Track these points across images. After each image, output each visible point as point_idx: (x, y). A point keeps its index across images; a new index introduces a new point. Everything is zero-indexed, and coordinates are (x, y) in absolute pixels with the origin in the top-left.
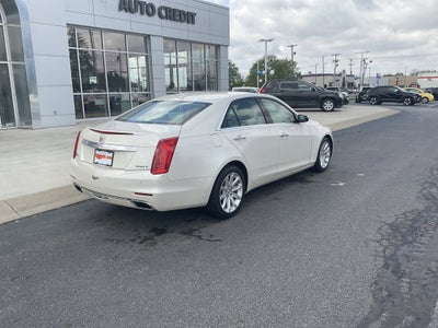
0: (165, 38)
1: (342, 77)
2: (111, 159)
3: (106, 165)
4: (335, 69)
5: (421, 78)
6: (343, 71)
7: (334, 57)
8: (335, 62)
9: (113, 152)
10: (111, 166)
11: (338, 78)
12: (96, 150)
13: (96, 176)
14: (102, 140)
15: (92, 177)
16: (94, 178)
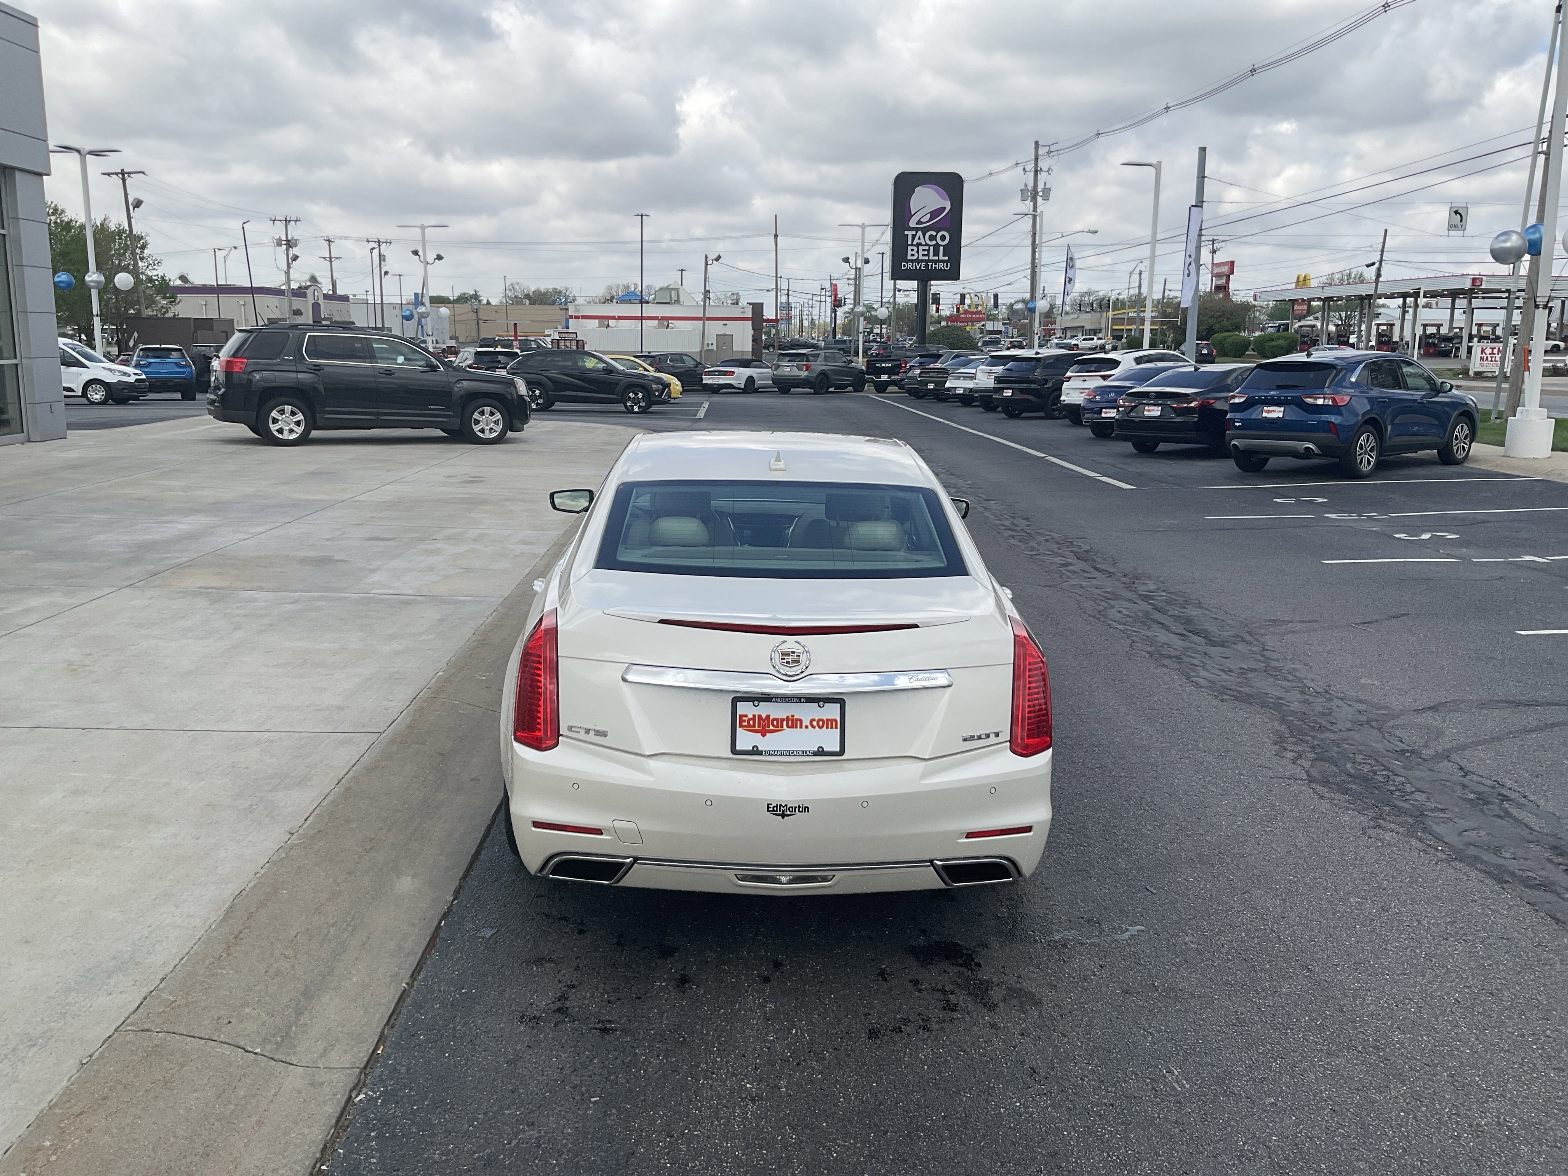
1: (311, 301)
2: (836, 728)
3: (815, 754)
4: (287, 273)
5: (577, 317)
6: (310, 281)
7: (281, 226)
8: (284, 247)
9: (839, 700)
10: (842, 752)
11: (297, 303)
12: (735, 701)
13: (790, 801)
14: (797, 662)
15: (768, 807)
16: (782, 811)
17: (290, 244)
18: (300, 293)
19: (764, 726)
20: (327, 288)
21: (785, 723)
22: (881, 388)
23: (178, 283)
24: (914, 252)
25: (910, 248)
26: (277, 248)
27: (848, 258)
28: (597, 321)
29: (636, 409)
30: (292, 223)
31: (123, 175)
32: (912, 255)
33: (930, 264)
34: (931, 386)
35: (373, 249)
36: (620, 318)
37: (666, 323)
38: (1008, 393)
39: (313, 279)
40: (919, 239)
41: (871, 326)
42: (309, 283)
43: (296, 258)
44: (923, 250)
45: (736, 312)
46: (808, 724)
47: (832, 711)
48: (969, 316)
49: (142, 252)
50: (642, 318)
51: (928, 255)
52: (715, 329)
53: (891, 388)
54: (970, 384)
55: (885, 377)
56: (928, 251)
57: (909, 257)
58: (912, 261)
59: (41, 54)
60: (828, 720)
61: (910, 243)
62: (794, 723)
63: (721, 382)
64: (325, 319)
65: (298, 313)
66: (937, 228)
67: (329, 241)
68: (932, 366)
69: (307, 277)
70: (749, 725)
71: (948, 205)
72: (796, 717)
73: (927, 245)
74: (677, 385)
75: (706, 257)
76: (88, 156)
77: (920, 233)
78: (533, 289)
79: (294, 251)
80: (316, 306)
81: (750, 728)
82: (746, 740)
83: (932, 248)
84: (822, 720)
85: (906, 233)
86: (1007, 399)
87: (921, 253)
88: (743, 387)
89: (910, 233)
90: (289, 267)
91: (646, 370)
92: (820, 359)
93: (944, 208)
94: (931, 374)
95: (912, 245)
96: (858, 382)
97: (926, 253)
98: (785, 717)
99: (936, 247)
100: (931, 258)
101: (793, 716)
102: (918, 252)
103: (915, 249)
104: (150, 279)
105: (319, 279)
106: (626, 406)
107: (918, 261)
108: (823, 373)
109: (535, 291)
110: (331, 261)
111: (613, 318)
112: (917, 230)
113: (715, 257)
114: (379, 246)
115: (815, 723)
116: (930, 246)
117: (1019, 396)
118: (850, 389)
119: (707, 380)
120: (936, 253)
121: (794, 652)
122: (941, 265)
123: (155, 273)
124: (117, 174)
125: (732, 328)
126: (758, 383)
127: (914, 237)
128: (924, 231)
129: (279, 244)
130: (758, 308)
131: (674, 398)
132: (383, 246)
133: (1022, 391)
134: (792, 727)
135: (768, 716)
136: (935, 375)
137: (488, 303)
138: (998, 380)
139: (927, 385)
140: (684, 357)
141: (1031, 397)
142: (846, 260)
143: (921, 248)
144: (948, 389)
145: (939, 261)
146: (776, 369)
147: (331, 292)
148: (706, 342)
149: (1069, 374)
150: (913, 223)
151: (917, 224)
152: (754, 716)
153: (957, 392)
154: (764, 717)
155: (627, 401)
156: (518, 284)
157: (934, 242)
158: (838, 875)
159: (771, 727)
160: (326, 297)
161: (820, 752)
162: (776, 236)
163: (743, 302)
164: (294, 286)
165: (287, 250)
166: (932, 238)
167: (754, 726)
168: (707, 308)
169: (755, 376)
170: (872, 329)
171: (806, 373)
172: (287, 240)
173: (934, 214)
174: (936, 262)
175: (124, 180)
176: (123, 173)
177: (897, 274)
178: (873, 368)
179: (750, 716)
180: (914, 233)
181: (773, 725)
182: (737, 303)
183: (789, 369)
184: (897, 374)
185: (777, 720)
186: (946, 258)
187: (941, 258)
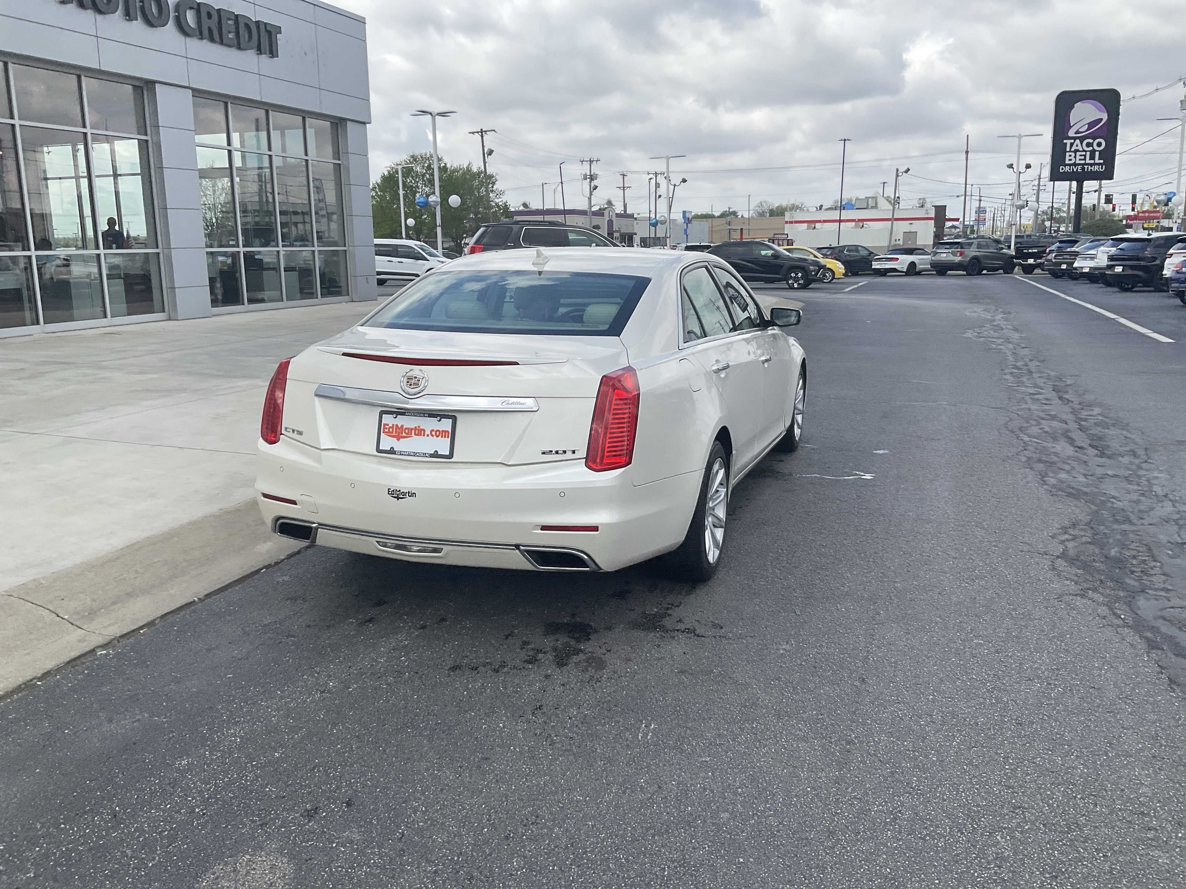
0: (197, 93)
1: (607, 218)
2: (448, 437)
3: (432, 456)
4: (590, 199)
5: (791, 222)
6: (607, 204)
7: (586, 165)
8: (588, 180)
9: (451, 416)
10: (451, 456)
11: (596, 221)
12: (382, 413)
13: (403, 488)
14: (417, 385)
15: (389, 491)
16: (397, 495)
17: (592, 178)
18: (600, 213)
19: (399, 433)
20: (619, 209)
21: (413, 431)
22: (1028, 270)
23: (521, 208)
24: (1073, 158)
25: (1068, 154)
26: (584, 181)
27: (1012, 165)
28: (806, 224)
29: (796, 285)
30: (595, 162)
31: (482, 133)
32: (1070, 160)
33: (1086, 167)
34: (1064, 267)
35: (650, 179)
36: (825, 221)
37: (861, 224)
38: (1119, 269)
39: (610, 203)
40: (1077, 146)
41: (1058, 225)
42: (606, 206)
43: (596, 188)
44: (1081, 155)
45: (921, 214)
46: (429, 433)
47: (446, 425)
48: (1147, 214)
49: (493, 187)
50: (840, 221)
51: (1085, 159)
52: (902, 227)
53: (1038, 271)
54: (1092, 264)
55: (1031, 261)
56: (1085, 156)
57: (1067, 162)
58: (1070, 165)
59: (367, 42)
60: (443, 431)
61: (1068, 149)
62: (420, 432)
63: (887, 267)
64: (616, 231)
65: (597, 227)
66: (1094, 137)
67: (624, 175)
68: (1069, 250)
69: (606, 201)
70: (389, 432)
71: (1105, 117)
72: (421, 428)
73: (1084, 151)
74: (840, 268)
75: (897, 170)
76: (437, 117)
77: (1078, 141)
78: (777, 205)
79: (595, 183)
80: (610, 223)
81: (389, 434)
82: (387, 442)
83: (1088, 153)
84: (439, 431)
85: (1065, 141)
86: (1118, 275)
87: (1078, 157)
88: (905, 270)
89: (1068, 142)
90: (591, 194)
91: (815, 257)
92: (973, 246)
93: (1101, 119)
94: (1065, 257)
95: (1070, 151)
96: (1008, 266)
97: (1083, 157)
98: (413, 427)
99: (1093, 153)
100: (1088, 161)
101: (419, 427)
102: (1075, 157)
103: (1073, 154)
104: (497, 205)
105: (614, 203)
106: (788, 283)
107: (1075, 164)
108: (975, 258)
109: (778, 207)
110: (624, 190)
111: (819, 221)
112: (1075, 139)
113: (905, 170)
114: (656, 177)
115: (434, 433)
116: (1086, 151)
117: (1130, 272)
118: (1001, 271)
119: (876, 265)
120: (1092, 157)
121: (416, 377)
122: (1096, 168)
123: (500, 200)
124: (478, 132)
125: (917, 226)
126: (919, 267)
127: (1072, 145)
128: (1082, 139)
129: (585, 179)
130: (941, 210)
131: (838, 279)
132: (659, 177)
133: (1132, 267)
134: (418, 435)
135: (402, 426)
136: (1068, 257)
137: (742, 216)
138: (1111, 258)
139: (1061, 266)
140: (859, 248)
141: (1140, 273)
142: (1011, 166)
143: (1078, 154)
144: (1076, 269)
145: (1095, 164)
146: (934, 256)
147: (623, 212)
148: (893, 239)
149: (1171, 251)
150: (1071, 133)
151: (1076, 133)
152: (393, 425)
153: (1084, 271)
154: (400, 426)
155: (789, 280)
156: (765, 202)
157: (1091, 148)
158: (446, 548)
159: (404, 434)
160: (618, 215)
161: (436, 455)
162: (967, 152)
163: (928, 205)
164: (595, 209)
165: (590, 182)
166: (1089, 145)
167: (392, 432)
168: (895, 212)
169: (916, 262)
170: (1059, 228)
171: (960, 258)
172: (591, 175)
173: (1091, 125)
174: (1091, 165)
175: (482, 136)
176: (482, 131)
177: (1055, 176)
178: (1021, 254)
179: (391, 425)
180: (1073, 141)
181: (405, 433)
182: (922, 206)
183: (945, 255)
184: (1041, 258)
185: (408, 429)
186: (1102, 161)
187: (1097, 161)
